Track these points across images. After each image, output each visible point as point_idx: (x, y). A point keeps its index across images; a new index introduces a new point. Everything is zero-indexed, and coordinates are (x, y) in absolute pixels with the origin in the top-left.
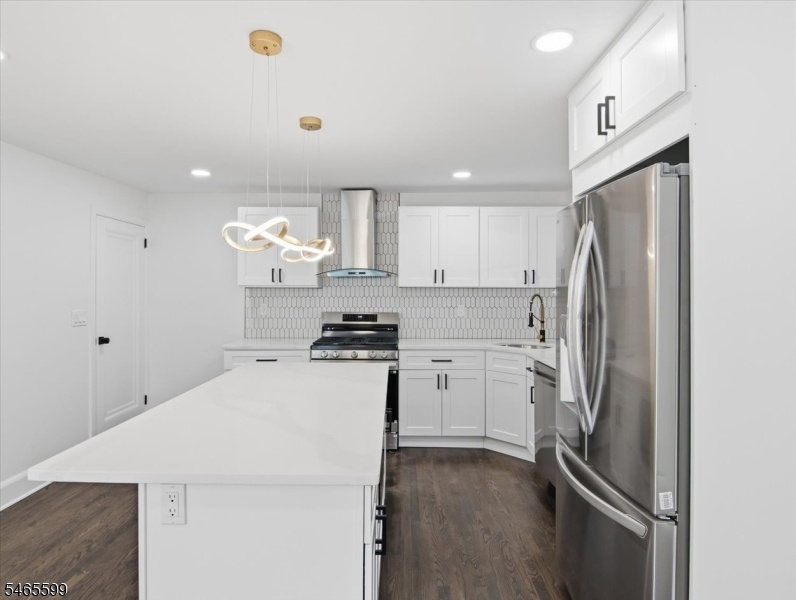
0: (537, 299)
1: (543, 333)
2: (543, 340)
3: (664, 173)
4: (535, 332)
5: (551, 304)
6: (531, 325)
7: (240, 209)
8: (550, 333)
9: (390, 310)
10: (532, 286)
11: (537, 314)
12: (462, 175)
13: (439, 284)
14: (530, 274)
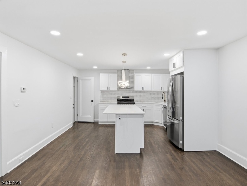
0: (164, 93)
1: (165, 100)
2: (165, 102)
3: (180, 76)
4: (163, 100)
5: (166, 94)
6: (163, 99)
7: (100, 74)
8: (166, 101)
9: (132, 96)
10: (163, 90)
11: (164, 96)
12: (148, 68)
13: (143, 90)
14: (162, 88)
